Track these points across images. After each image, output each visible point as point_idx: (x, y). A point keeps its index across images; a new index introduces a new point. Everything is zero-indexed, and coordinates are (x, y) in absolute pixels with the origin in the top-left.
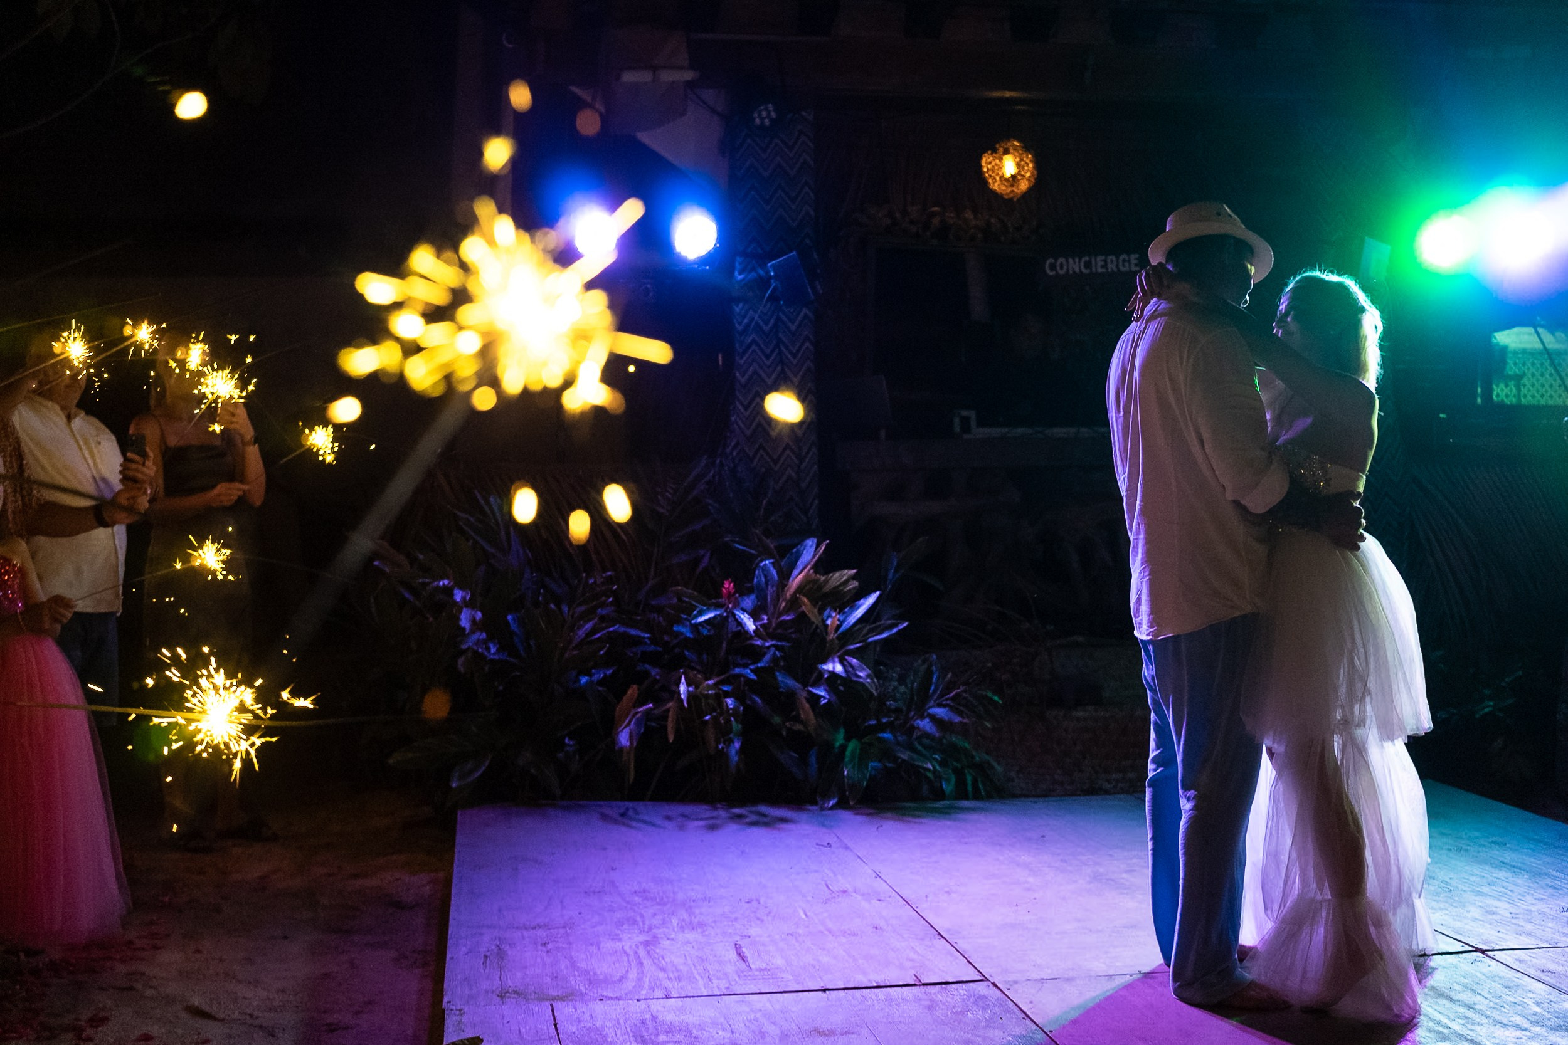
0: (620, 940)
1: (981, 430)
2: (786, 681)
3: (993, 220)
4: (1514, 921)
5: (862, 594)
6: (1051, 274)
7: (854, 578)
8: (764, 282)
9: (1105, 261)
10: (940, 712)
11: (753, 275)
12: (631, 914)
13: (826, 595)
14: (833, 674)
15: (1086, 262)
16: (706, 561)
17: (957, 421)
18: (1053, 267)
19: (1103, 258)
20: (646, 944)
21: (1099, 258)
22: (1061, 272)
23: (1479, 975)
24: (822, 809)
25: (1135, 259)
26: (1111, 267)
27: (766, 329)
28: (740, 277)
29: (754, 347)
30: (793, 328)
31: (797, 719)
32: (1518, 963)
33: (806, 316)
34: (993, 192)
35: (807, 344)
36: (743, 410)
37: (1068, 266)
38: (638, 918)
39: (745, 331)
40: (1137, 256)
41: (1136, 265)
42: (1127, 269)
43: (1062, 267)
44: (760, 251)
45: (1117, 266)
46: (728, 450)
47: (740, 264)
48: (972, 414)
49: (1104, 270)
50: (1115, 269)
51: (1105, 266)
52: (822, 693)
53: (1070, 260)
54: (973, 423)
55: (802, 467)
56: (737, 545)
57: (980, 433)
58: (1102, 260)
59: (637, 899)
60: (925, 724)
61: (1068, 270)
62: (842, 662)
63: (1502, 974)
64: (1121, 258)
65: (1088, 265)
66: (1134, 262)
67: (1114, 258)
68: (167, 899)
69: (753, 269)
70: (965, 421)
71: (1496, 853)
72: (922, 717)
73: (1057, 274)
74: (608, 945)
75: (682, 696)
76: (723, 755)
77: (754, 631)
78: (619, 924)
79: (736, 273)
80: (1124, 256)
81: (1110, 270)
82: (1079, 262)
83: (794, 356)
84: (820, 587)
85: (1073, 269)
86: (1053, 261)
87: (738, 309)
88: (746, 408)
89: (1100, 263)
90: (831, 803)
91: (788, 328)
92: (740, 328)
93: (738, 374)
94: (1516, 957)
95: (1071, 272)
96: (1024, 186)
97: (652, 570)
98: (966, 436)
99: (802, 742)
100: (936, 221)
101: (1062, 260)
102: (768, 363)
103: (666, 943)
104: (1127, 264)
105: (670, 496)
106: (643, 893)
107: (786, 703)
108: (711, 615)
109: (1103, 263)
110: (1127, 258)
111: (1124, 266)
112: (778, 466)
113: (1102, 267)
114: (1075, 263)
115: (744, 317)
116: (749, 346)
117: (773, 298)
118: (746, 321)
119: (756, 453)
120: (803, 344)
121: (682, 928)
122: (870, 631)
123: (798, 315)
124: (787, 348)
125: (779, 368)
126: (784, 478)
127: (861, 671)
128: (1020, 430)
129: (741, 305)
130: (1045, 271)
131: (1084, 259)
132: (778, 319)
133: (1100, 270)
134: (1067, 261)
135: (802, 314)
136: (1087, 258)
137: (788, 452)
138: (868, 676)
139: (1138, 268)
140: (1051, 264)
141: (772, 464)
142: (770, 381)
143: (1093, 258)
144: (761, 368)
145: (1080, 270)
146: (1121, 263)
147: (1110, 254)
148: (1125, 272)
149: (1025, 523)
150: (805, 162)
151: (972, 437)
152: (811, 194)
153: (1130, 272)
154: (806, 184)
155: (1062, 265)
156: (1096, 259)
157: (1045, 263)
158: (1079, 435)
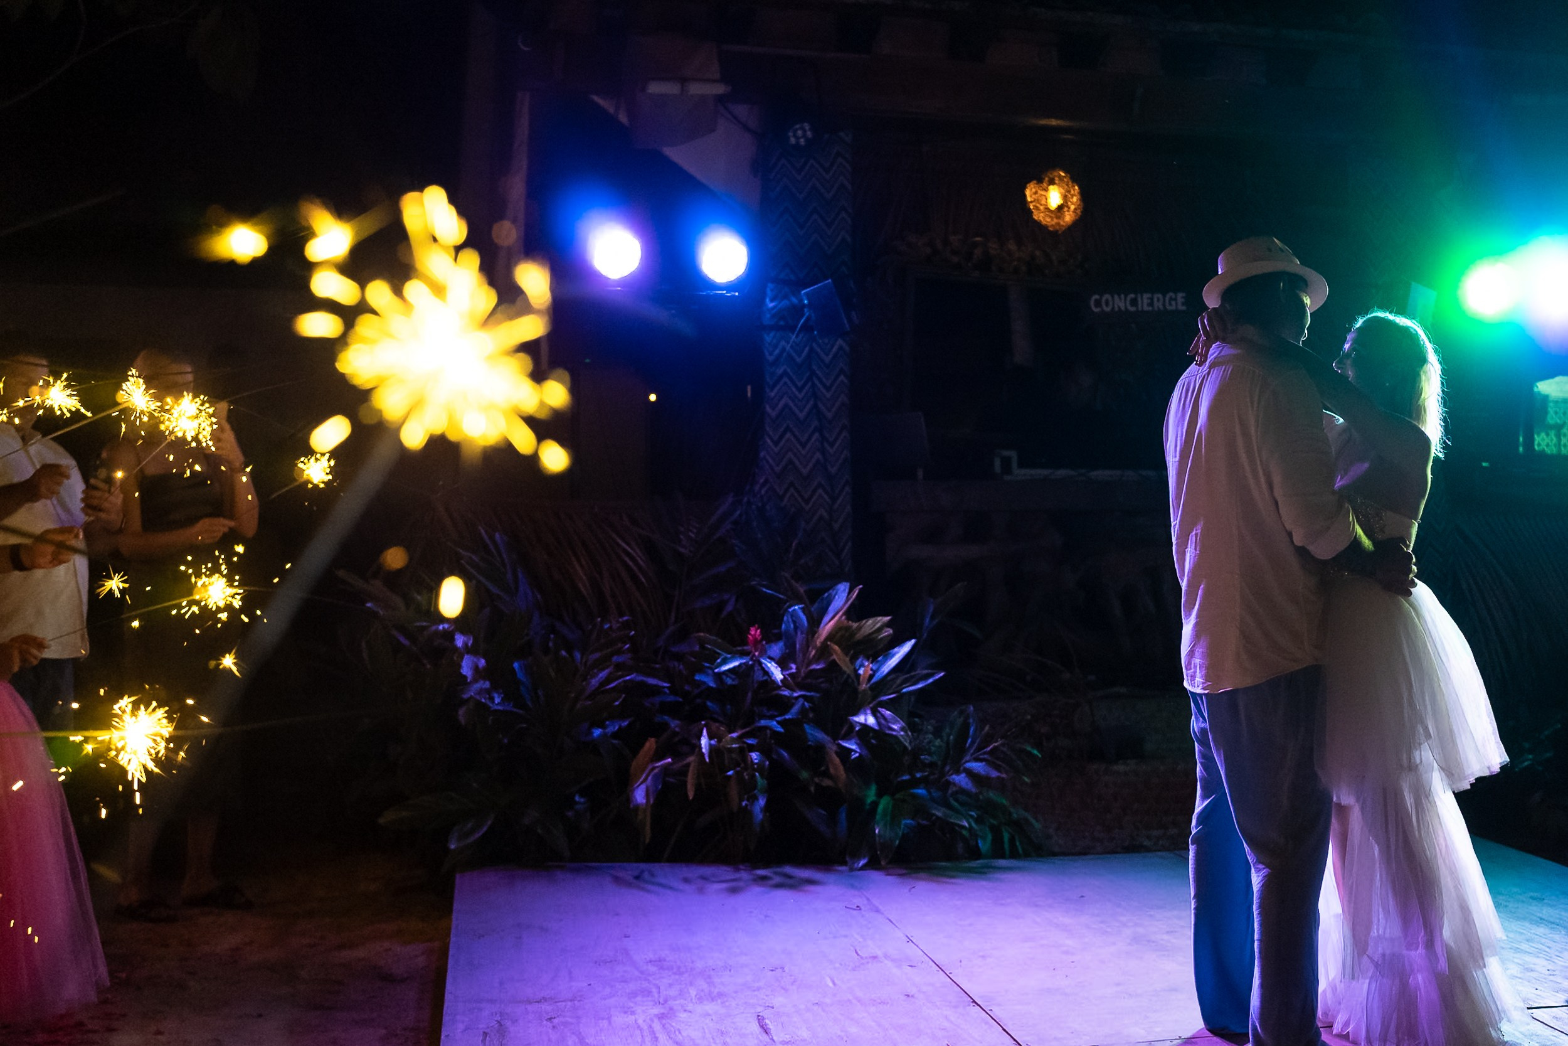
0: (633, 1013)
1: (1023, 471)
2: (814, 734)
3: (1038, 253)
4: (1552, 978)
5: (896, 641)
6: (1096, 310)
7: (888, 625)
8: (798, 310)
9: (1152, 299)
10: (977, 766)
11: (785, 303)
12: (645, 985)
13: (859, 642)
14: (865, 726)
15: (1132, 300)
16: (729, 607)
17: (997, 463)
18: (1098, 303)
19: (1149, 295)
20: (661, 1017)
21: (1146, 296)
22: (1108, 309)
23: (1517, 1034)
24: (852, 870)
25: (1182, 298)
26: (1158, 305)
27: (799, 360)
28: (771, 305)
29: (785, 379)
30: (827, 359)
31: (826, 774)
32: (1555, 1021)
33: (841, 348)
34: (1038, 224)
35: (842, 378)
36: (773, 447)
37: (1113, 304)
38: (654, 990)
39: (776, 363)
40: (1184, 295)
41: (1183, 304)
42: (1174, 308)
43: (1107, 304)
44: (793, 277)
45: (1164, 305)
46: (757, 488)
47: (772, 290)
48: (1013, 454)
49: (1150, 308)
50: (1161, 307)
51: (1151, 304)
52: (854, 747)
53: (1116, 297)
54: (1014, 464)
55: (836, 506)
56: (764, 590)
57: (1020, 474)
58: (1148, 298)
59: (652, 969)
60: (961, 780)
61: (1113, 308)
62: (875, 714)
63: (1539, 1032)
64: (1169, 296)
65: (1134, 302)
66: (1180, 300)
67: (1160, 296)
68: (124, 975)
69: (785, 297)
70: (1006, 462)
71: (1535, 909)
72: (958, 772)
73: (1103, 311)
74: (619, 1019)
75: (704, 750)
76: (746, 813)
77: (782, 681)
78: (633, 995)
79: (767, 300)
80: (1171, 294)
81: (1156, 309)
82: (1125, 300)
83: (828, 389)
84: (853, 634)
85: (1119, 307)
86: (1097, 297)
87: (768, 338)
88: (776, 443)
89: (1146, 301)
90: (862, 863)
91: (822, 361)
92: (771, 358)
93: (768, 409)
94: (1554, 1015)
95: (1116, 309)
96: (1068, 217)
97: (673, 615)
98: (1007, 478)
99: (830, 799)
100: (978, 252)
101: (1107, 296)
102: (800, 396)
103: (683, 1016)
104: (1173, 303)
105: (693, 536)
106: (659, 962)
107: (815, 757)
108: (736, 663)
109: (1149, 301)
110: (1174, 296)
111: (1170, 304)
112: (810, 505)
113: (1149, 305)
114: (1120, 299)
115: (776, 347)
116: (781, 377)
117: (807, 328)
118: (777, 352)
119: (787, 490)
120: (837, 376)
121: (700, 1000)
122: (905, 681)
123: (833, 346)
124: (819, 379)
125: (812, 402)
126: (816, 518)
127: (894, 724)
128: (1061, 473)
129: (772, 334)
130: (1090, 308)
131: (1129, 298)
132: (812, 350)
133: (1146, 308)
134: (1113, 297)
135: (838, 343)
136: (1132, 296)
137: (820, 491)
138: (902, 729)
139: (1184, 308)
140: (1096, 300)
141: (803, 504)
142: (801, 416)
143: (1139, 295)
144: (793, 401)
145: (1126, 308)
146: (1167, 301)
147: (1157, 292)
148: (1171, 311)
149: (1066, 569)
150: (842, 186)
151: (1013, 478)
152: (849, 220)
153: (1176, 311)
154: (843, 208)
155: (1107, 302)
156: (1142, 297)
157: (1090, 300)
158: (1123, 479)
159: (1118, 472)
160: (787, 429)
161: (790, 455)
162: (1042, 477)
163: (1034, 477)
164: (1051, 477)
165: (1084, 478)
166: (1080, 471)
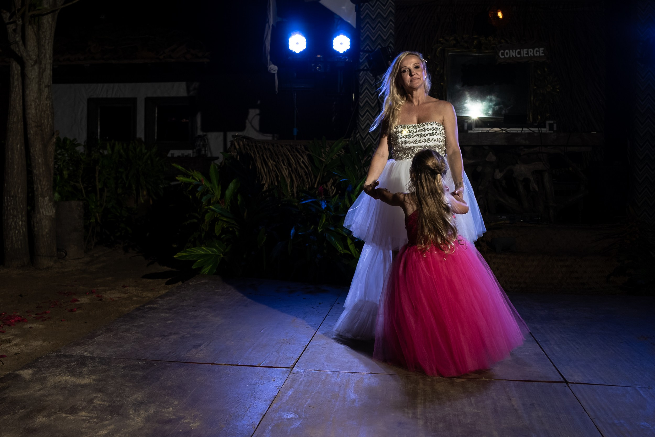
6: (502, 57)
9: (528, 51)
15: (518, 52)
17: (466, 125)
18: (503, 54)
19: (527, 50)
21: (525, 50)
22: (507, 56)
25: (542, 50)
26: (531, 54)
27: (372, 83)
28: (361, 61)
37: (510, 54)
39: (363, 83)
40: (543, 49)
41: (542, 53)
42: (538, 55)
43: (507, 54)
44: (370, 50)
45: (533, 53)
49: (527, 55)
50: (532, 55)
51: (527, 54)
53: (511, 51)
54: (473, 126)
57: (477, 130)
58: (526, 51)
64: (535, 50)
65: (519, 53)
66: (541, 51)
67: (532, 50)
73: (505, 57)
80: (537, 49)
81: (530, 55)
85: (512, 55)
86: (503, 51)
89: (525, 52)
92: (361, 82)
93: (360, 103)
95: (511, 56)
98: (470, 132)
100: (476, 41)
101: (507, 51)
102: (372, 97)
104: (538, 53)
108: (309, 201)
109: (526, 52)
110: (538, 50)
111: (536, 53)
113: (526, 54)
114: (513, 52)
115: (363, 78)
116: (365, 90)
118: (363, 80)
129: (361, 73)
130: (499, 56)
133: (525, 55)
136: (519, 50)
139: (543, 55)
140: (502, 53)
141: (373, 141)
142: (373, 105)
143: (522, 50)
144: (369, 100)
145: (516, 55)
147: (530, 48)
148: (537, 56)
149: (497, 171)
150: (391, 11)
151: (472, 132)
152: (393, 25)
153: (540, 56)
154: (391, 20)
155: (507, 53)
156: (523, 50)
157: (499, 52)
158: (523, 132)
159: (521, 129)
160: (367, 111)
161: (368, 121)
162: (485, 131)
163: (482, 131)
164: (490, 131)
165: (504, 132)
166: (503, 129)
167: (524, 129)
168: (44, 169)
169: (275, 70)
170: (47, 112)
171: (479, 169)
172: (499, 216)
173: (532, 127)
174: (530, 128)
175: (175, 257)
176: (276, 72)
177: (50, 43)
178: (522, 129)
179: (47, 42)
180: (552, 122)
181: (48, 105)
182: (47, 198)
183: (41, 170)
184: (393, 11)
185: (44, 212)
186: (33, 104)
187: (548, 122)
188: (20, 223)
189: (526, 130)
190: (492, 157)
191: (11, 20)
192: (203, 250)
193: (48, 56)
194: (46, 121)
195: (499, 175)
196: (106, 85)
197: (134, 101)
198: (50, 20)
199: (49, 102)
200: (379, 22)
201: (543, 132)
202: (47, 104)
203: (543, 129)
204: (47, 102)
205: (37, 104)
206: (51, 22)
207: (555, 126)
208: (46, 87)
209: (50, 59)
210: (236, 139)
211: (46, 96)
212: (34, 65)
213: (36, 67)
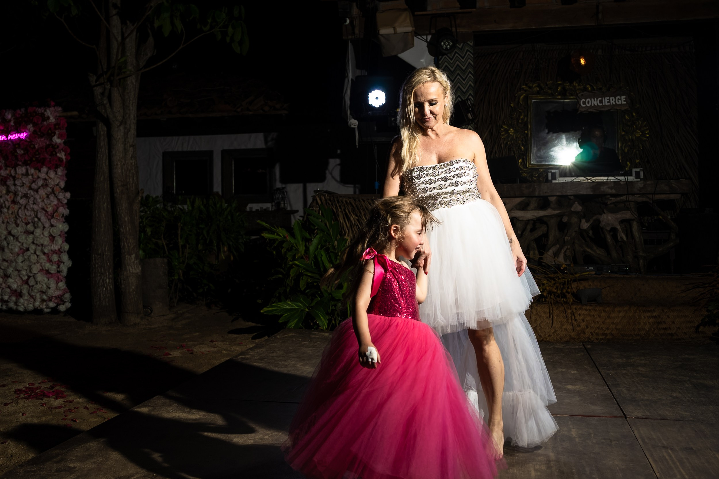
1: (562, 179)
6: (583, 106)
9: (609, 99)
15: (600, 100)
17: (550, 175)
18: (584, 103)
19: (608, 98)
25: (624, 98)
26: (613, 102)
37: (591, 102)
40: (625, 97)
41: (624, 101)
42: (620, 103)
45: (615, 102)
48: (556, 171)
49: (609, 104)
50: (614, 103)
51: (609, 102)
53: (592, 99)
54: (557, 176)
57: (560, 180)
61: (591, 104)
64: (617, 98)
65: (601, 102)
67: (613, 98)
70: (554, 175)
73: (587, 106)
80: (619, 97)
81: (611, 104)
82: (597, 101)
86: (584, 100)
95: (593, 105)
98: (554, 181)
101: (588, 100)
104: (620, 101)
110: (620, 98)
111: (618, 102)
113: (608, 102)
114: (595, 101)
130: (580, 105)
133: (607, 104)
134: (591, 100)
136: (600, 99)
139: (625, 103)
140: (583, 102)
143: (603, 98)
145: (597, 104)
146: (617, 100)
147: (612, 96)
148: (619, 105)
149: (583, 221)
150: (469, 63)
151: (557, 181)
152: (473, 77)
153: (622, 104)
154: (470, 72)
155: (588, 102)
156: (605, 99)
157: (580, 102)
158: (608, 181)
159: (606, 178)
162: (570, 181)
163: (567, 181)
164: (574, 181)
165: (589, 181)
166: (588, 178)
167: (610, 178)
168: (130, 227)
169: (355, 124)
170: (132, 171)
171: (565, 219)
172: (586, 267)
173: (619, 176)
174: (616, 176)
175: (261, 311)
176: (356, 127)
177: (134, 104)
178: (608, 178)
179: (131, 102)
180: (638, 170)
181: (133, 164)
182: (133, 256)
183: (127, 228)
184: (472, 63)
185: (131, 270)
186: (119, 163)
187: (634, 170)
188: (108, 280)
189: (612, 179)
190: (577, 207)
191: (98, 83)
192: (288, 305)
193: (132, 116)
194: (131, 180)
195: (585, 225)
196: (181, 138)
197: (210, 153)
198: (134, 81)
199: (134, 161)
200: (458, 74)
201: (629, 180)
202: (131, 163)
203: (629, 177)
204: (132, 162)
205: (122, 163)
206: (135, 83)
207: (642, 173)
208: (130, 146)
209: (134, 119)
210: (318, 194)
211: (130, 156)
212: (120, 126)
213: (122, 128)
